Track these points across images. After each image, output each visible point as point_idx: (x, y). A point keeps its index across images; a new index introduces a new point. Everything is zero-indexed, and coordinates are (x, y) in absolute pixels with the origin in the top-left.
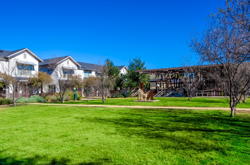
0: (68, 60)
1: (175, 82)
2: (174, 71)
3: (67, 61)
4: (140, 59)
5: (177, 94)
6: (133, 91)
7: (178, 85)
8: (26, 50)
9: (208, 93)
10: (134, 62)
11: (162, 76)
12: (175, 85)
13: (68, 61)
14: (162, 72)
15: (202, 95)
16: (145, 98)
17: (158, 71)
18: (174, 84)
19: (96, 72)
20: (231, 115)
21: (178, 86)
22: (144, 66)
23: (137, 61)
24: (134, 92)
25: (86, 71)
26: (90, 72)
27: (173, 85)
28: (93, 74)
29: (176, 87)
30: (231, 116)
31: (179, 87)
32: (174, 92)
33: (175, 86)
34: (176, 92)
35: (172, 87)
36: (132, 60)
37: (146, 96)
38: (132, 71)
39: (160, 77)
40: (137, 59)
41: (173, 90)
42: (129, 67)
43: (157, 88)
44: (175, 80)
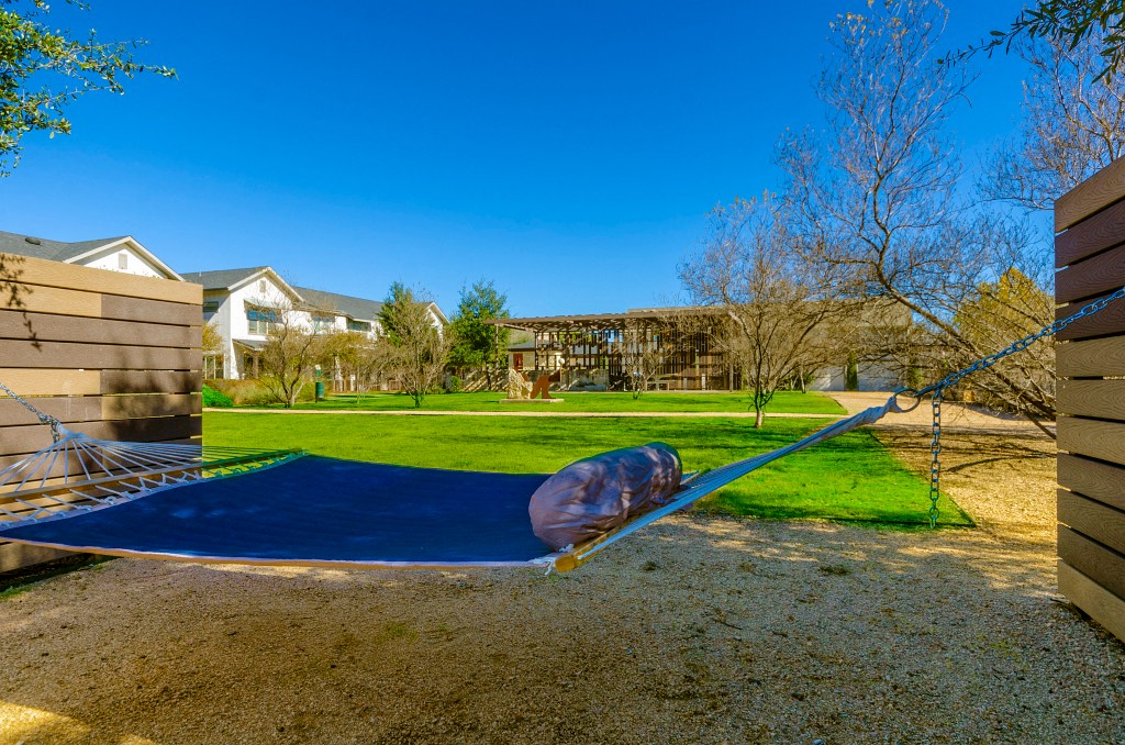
0: (264, 279)
1: (587, 352)
2: (586, 324)
3: (259, 282)
4: (494, 288)
5: (592, 384)
6: (470, 376)
7: (593, 360)
8: (126, 243)
9: (668, 382)
10: (475, 294)
11: (551, 336)
12: (587, 360)
13: (263, 283)
14: (552, 325)
15: (658, 386)
16: (527, 394)
17: (543, 324)
18: (584, 357)
19: (349, 320)
20: (757, 423)
21: (593, 363)
22: (504, 308)
23: (483, 293)
24: (473, 379)
25: (319, 315)
26: (331, 318)
27: (581, 361)
28: (341, 323)
29: (590, 367)
30: (756, 426)
31: (597, 366)
32: (584, 379)
33: (587, 363)
34: (590, 380)
35: (579, 366)
36: (469, 289)
37: (530, 390)
38: (469, 320)
39: (546, 338)
40: (485, 286)
41: (580, 373)
42: (460, 306)
43: (537, 367)
44: (587, 347)
